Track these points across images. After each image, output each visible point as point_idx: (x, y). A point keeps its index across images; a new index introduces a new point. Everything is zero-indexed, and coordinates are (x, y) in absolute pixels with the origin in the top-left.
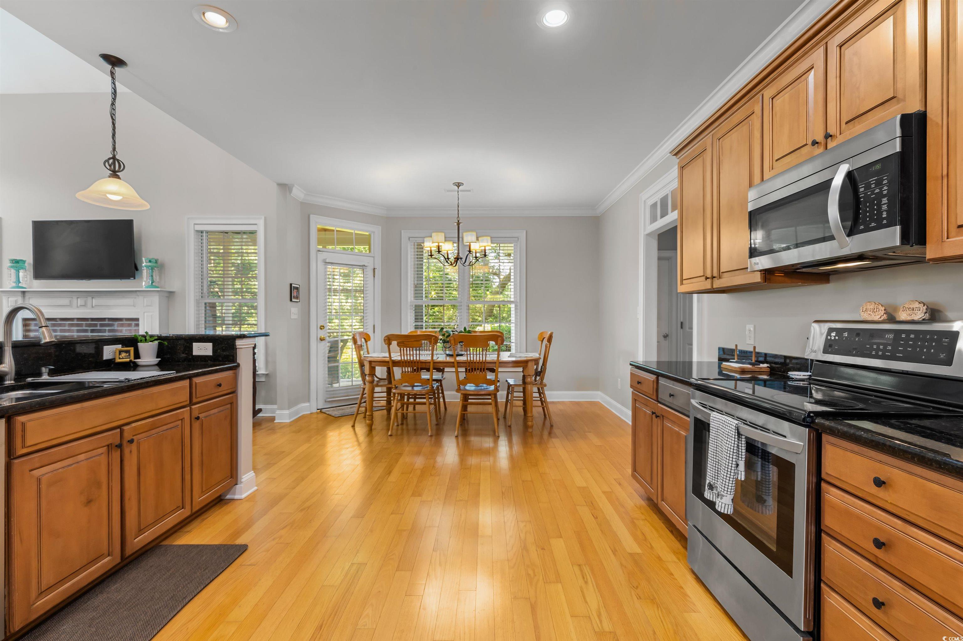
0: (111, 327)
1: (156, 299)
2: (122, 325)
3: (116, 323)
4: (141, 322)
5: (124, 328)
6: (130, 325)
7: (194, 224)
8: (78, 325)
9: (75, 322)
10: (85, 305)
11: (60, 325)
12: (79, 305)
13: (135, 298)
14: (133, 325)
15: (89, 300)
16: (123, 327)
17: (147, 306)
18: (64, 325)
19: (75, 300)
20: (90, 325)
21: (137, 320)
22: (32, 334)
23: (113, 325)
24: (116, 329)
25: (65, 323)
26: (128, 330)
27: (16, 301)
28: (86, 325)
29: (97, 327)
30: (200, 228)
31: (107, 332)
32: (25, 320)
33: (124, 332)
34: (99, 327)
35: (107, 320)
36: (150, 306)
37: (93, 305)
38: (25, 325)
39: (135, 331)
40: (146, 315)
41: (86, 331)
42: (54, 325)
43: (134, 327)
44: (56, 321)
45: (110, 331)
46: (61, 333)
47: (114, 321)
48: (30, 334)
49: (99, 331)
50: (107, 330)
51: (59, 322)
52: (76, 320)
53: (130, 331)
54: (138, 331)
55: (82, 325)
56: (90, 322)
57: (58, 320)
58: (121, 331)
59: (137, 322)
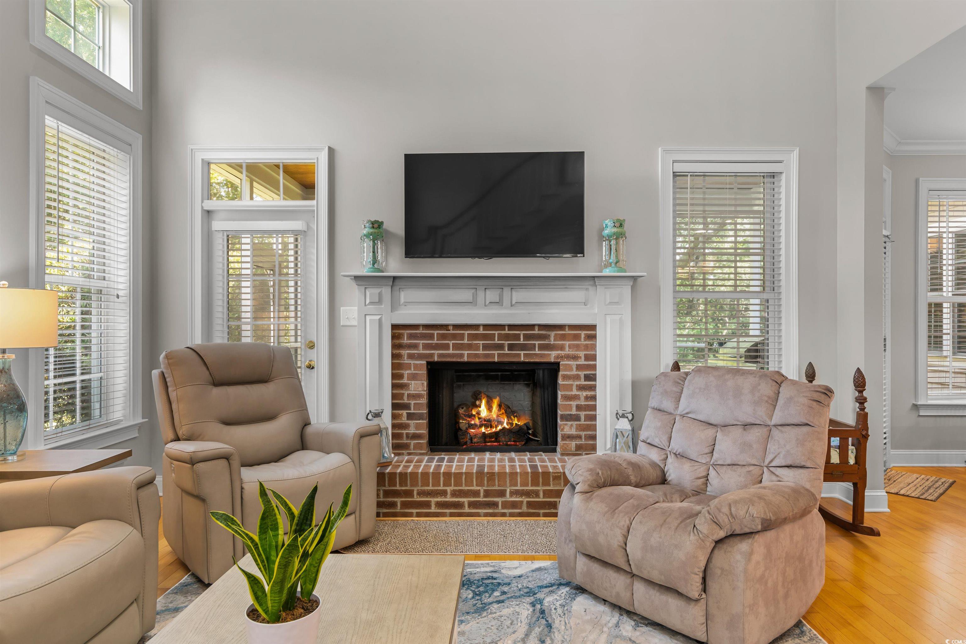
0: (545, 341)
1: (626, 290)
2: (563, 337)
3: (553, 334)
4: (599, 332)
5: (567, 343)
6: (577, 337)
7: (674, 162)
8: (484, 337)
9: (481, 331)
10: (499, 303)
11: (454, 337)
12: (487, 303)
13: (587, 289)
14: (583, 336)
15: (507, 291)
16: (564, 340)
17: (611, 303)
18: (462, 337)
19: (481, 294)
20: (507, 337)
21: (593, 327)
22: (405, 352)
23: (546, 337)
24: (552, 343)
25: (464, 334)
26: (574, 345)
27: (380, 295)
28: (501, 337)
29: (519, 340)
30: (679, 168)
31: (537, 349)
32: (394, 327)
33: (567, 349)
34: (522, 340)
35: (537, 328)
36: (617, 303)
37: (514, 302)
38: (394, 337)
39: (587, 347)
40: (608, 319)
41: (500, 347)
42: (443, 337)
43: (585, 340)
44: (447, 330)
45: (542, 347)
46: (456, 350)
47: (549, 331)
48: (401, 352)
49: (523, 347)
50: (537, 346)
51: (451, 332)
52: (481, 328)
53: (577, 347)
54: (594, 347)
55: (492, 337)
56: (507, 332)
57: (451, 328)
58: (562, 348)
59: (590, 330)
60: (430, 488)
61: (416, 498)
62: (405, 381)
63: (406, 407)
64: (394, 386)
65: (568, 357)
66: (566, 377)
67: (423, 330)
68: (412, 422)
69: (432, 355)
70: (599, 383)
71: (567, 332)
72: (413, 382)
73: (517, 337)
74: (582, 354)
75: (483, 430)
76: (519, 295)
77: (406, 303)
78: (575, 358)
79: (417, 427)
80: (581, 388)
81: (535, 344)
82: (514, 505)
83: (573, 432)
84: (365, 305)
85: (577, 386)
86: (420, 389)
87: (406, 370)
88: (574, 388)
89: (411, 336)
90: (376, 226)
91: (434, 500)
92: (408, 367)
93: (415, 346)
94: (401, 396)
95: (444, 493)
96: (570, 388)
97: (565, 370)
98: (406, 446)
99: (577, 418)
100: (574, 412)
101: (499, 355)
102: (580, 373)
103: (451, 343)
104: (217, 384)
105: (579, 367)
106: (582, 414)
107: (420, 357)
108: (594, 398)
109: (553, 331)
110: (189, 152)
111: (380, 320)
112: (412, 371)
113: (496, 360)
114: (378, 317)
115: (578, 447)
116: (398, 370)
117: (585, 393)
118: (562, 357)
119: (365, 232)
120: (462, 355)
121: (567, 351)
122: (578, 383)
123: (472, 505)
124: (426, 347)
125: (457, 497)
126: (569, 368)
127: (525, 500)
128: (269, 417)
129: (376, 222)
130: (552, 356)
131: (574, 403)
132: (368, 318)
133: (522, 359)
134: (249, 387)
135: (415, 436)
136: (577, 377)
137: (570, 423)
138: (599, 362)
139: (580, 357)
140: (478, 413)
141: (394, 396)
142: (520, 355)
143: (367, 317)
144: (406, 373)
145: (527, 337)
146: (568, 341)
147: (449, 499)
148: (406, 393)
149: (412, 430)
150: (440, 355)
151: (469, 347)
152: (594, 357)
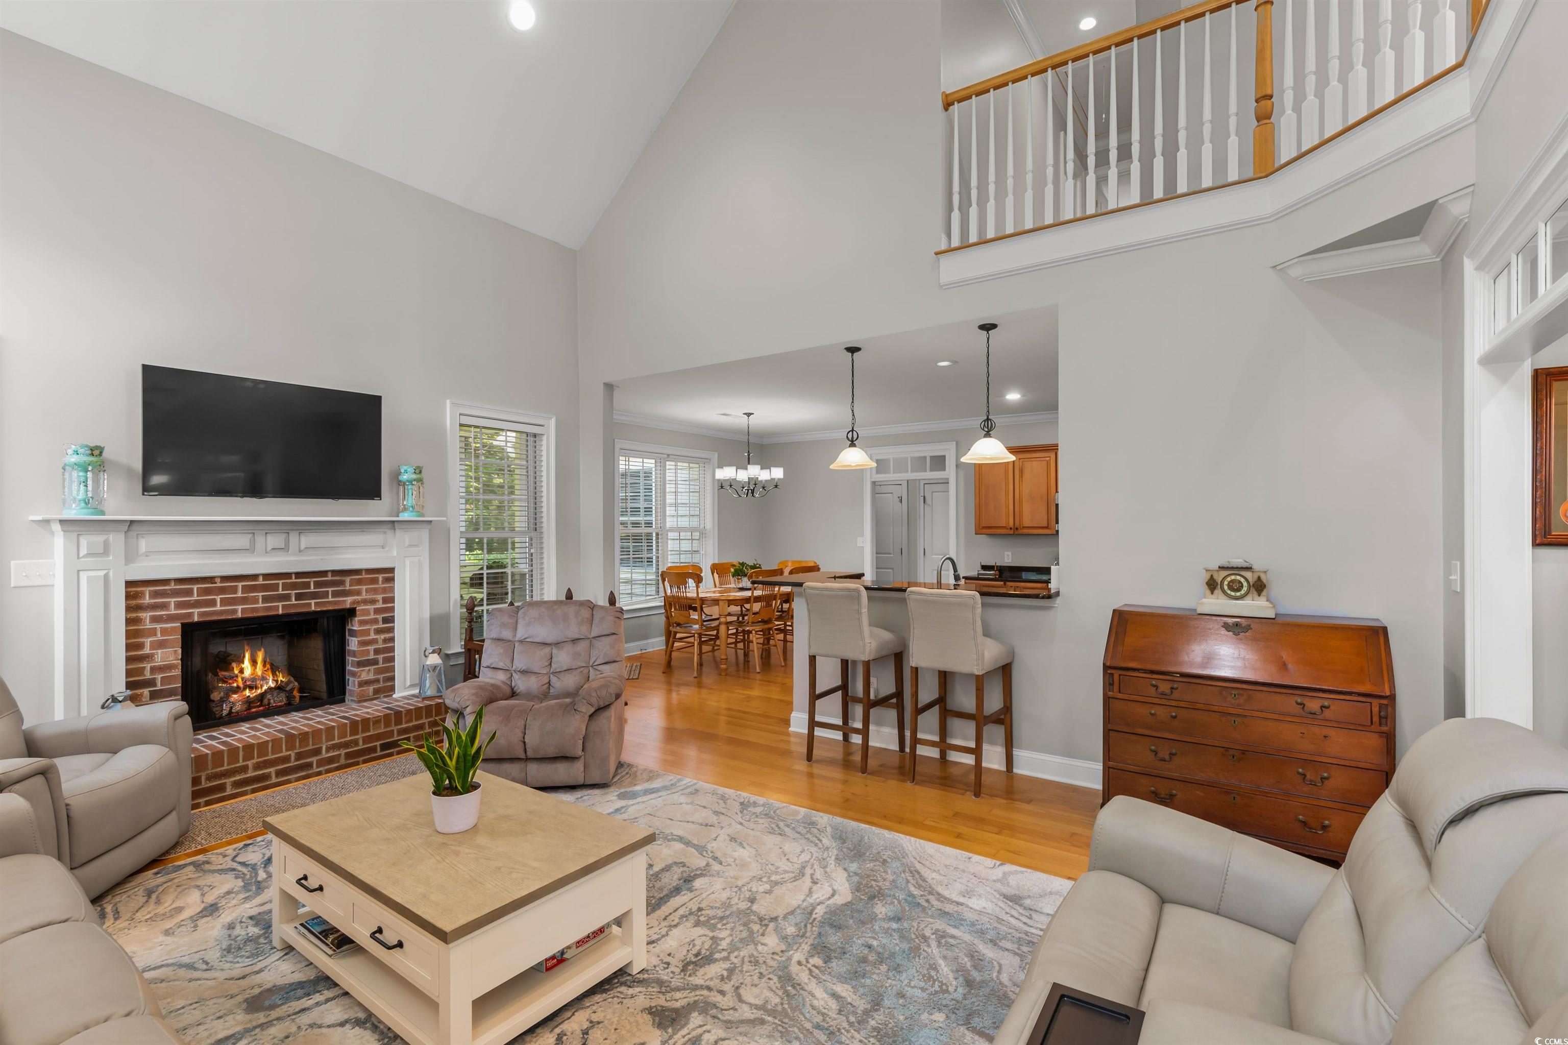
0: (339, 587)
1: (424, 535)
2: (360, 582)
3: (348, 580)
4: (397, 575)
5: (364, 588)
6: (374, 581)
7: (460, 414)
8: (265, 588)
9: (261, 581)
10: (285, 549)
11: (222, 590)
12: (269, 549)
13: (385, 533)
14: (381, 579)
15: (294, 537)
16: (360, 585)
17: (410, 546)
18: (234, 590)
19: (260, 539)
20: (294, 586)
21: (392, 570)
22: (146, 615)
23: (342, 583)
24: (347, 588)
25: (237, 586)
26: (371, 589)
27: (106, 544)
28: (286, 586)
29: (309, 588)
30: (466, 420)
31: (330, 597)
32: (129, 584)
33: (364, 593)
34: (312, 587)
35: (330, 574)
36: (415, 546)
37: (302, 548)
38: (128, 596)
39: (384, 590)
40: (407, 562)
41: (287, 597)
42: (207, 591)
43: (383, 583)
44: (212, 583)
45: (335, 594)
46: (225, 606)
47: (345, 576)
48: (140, 615)
49: (314, 596)
50: (330, 593)
51: (219, 585)
52: (261, 578)
53: (375, 591)
54: (392, 590)
55: (274, 587)
56: (294, 580)
57: (218, 580)
58: (358, 593)
59: (388, 573)
60: (225, 767)
62: (147, 650)
63: (149, 683)
64: (130, 660)
65: (365, 602)
66: (362, 623)
67: (175, 585)
69: (190, 615)
70: (397, 625)
71: (364, 576)
72: (159, 651)
73: (306, 585)
74: (380, 597)
75: (247, 693)
76: (307, 540)
77: (147, 554)
78: (373, 602)
80: (379, 631)
81: (328, 591)
82: (331, 760)
83: (371, 676)
84: (78, 558)
85: (375, 629)
86: (171, 659)
87: (149, 636)
88: (372, 632)
89: (155, 594)
90: (96, 452)
91: (229, 781)
92: (153, 632)
93: (163, 606)
94: (141, 671)
95: (244, 769)
96: (366, 632)
97: (363, 615)
99: (375, 662)
100: (372, 656)
102: (378, 616)
103: (218, 598)
105: (377, 611)
106: (381, 657)
107: (171, 618)
108: (392, 640)
109: (349, 576)
111: (106, 577)
112: (158, 637)
113: (280, 612)
114: (102, 573)
115: (376, 691)
116: (135, 638)
117: (383, 637)
118: (358, 602)
119: (74, 459)
120: (235, 611)
121: (364, 596)
122: (376, 627)
123: (279, 773)
124: (179, 605)
125: (261, 769)
126: (367, 612)
127: (343, 752)
129: (97, 447)
130: (347, 602)
131: (371, 648)
132: (84, 576)
133: (313, 608)
136: (375, 621)
137: (367, 668)
138: (397, 605)
139: (378, 601)
140: (241, 671)
141: (129, 673)
142: (310, 604)
143: (81, 573)
144: (148, 641)
145: (317, 585)
146: (365, 585)
147: (251, 774)
148: (148, 666)
150: (201, 614)
151: (244, 600)
152: (392, 600)
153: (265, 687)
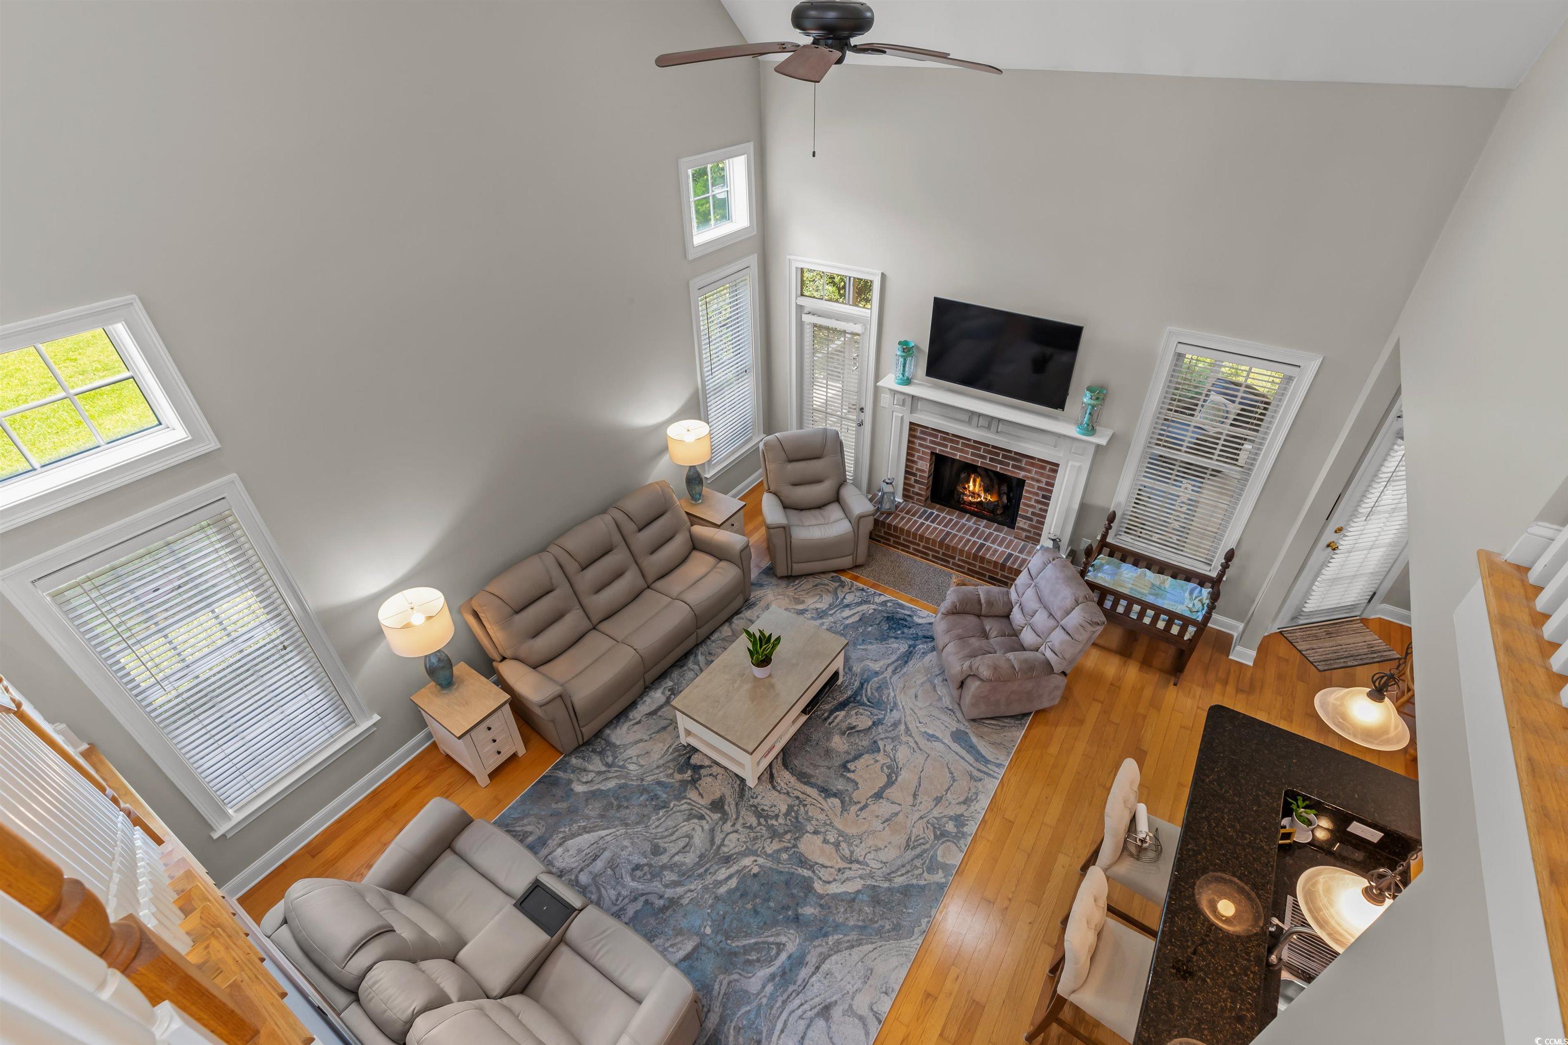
0: (1018, 463)
1: (1090, 448)
2: (1033, 465)
3: (1024, 460)
4: (1060, 470)
5: (1035, 470)
6: (1043, 468)
7: (1178, 344)
8: (973, 448)
9: (971, 443)
11: (952, 441)
14: (1047, 469)
15: (995, 422)
17: (1074, 453)
18: (957, 443)
19: (975, 418)
20: (990, 452)
21: (1057, 465)
22: (917, 441)
23: (1020, 461)
24: (1023, 466)
25: (959, 441)
26: (1039, 472)
28: (985, 451)
29: (999, 457)
31: (1010, 467)
32: (911, 423)
33: (1033, 473)
34: (1001, 457)
35: (1013, 453)
36: (1080, 457)
37: (999, 430)
38: (910, 429)
39: (1049, 477)
40: (1070, 463)
41: (984, 457)
42: (944, 439)
43: (1049, 471)
44: (948, 436)
45: (1014, 466)
46: (952, 450)
47: (1022, 457)
48: (914, 440)
49: (1000, 462)
50: (1011, 465)
51: (951, 438)
52: (972, 441)
53: (1042, 475)
54: (1054, 478)
55: (979, 449)
56: (990, 449)
57: (950, 435)
58: (1029, 471)
59: (1054, 467)
60: (911, 539)
61: (902, 541)
62: (915, 459)
63: (915, 475)
64: (907, 460)
65: (1033, 479)
66: (1028, 491)
67: (932, 431)
68: (917, 485)
69: (935, 449)
70: (1052, 502)
71: (1036, 462)
72: (920, 461)
73: (998, 455)
75: (970, 498)
76: (1004, 427)
77: (922, 413)
78: (1038, 481)
79: (920, 489)
80: (1037, 502)
81: (1010, 463)
82: (959, 566)
83: (1026, 527)
84: (893, 405)
85: (1035, 499)
86: (925, 467)
87: (916, 452)
88: (1033, 500)
89: (922, 432)
91: (912, 546)
92: (918, 451)
93: (924, 440)
94: (911, 467)
95: (919, 545)
96: (1030, 499)
97: (1029, 487)
98: (912, 498)
99: (1031, 520)
100: (1029, 515)
101: (982, 462)
102: (1039, 492)
103: (949, 444)
104: (791, 461)
105: (1040, 488)
106: (1035, 518)
107: (927, 447)
108: (1046, 511)
109: (1025, 458)
110: (788, 261)
111: (902, 417)
112: (921, 455)
113: (979, 465)
114: (901, 415)
115: (1027, 537)
116: (911, 450)
117: (1040, 506)
118: (1028, 478)
120: (956, 455)
121: (1033, 475)
122: (1037, 498)
123: (933, 556)
124: (932, 442)
126: (1032, 486)
127: (967, 566)
128: (819, 481)
130: (1021, 474)
131: (1031, 510)
133: (1001, 470)
134: (809, 462)
135: (918, 494)
136: (1037, 494)
137: (1024, 521)
138: (1055, 489)
139: (1042, 482)
140: (969, 487)
141: (907, 466)
142: (997, 466)
143: (896, 413)
144: (916, 454)
145: (1004, 457)
146: (1036, 468)
147: (920, 548)
148: (915, 466)
149: (916, 490)
150: (940, 450)
151: (962, 451)
152: (1052, 485)
153: (979, 500)
